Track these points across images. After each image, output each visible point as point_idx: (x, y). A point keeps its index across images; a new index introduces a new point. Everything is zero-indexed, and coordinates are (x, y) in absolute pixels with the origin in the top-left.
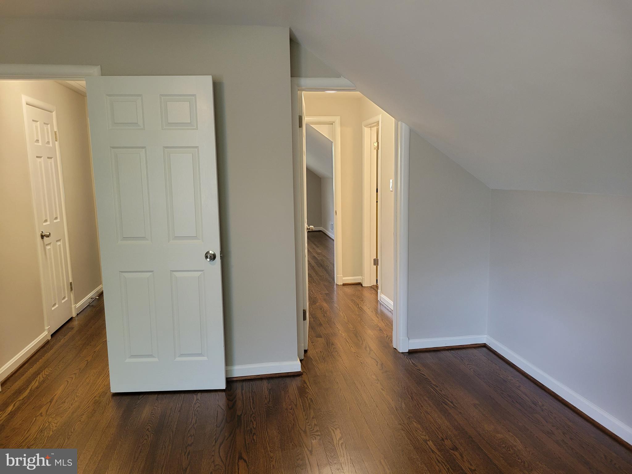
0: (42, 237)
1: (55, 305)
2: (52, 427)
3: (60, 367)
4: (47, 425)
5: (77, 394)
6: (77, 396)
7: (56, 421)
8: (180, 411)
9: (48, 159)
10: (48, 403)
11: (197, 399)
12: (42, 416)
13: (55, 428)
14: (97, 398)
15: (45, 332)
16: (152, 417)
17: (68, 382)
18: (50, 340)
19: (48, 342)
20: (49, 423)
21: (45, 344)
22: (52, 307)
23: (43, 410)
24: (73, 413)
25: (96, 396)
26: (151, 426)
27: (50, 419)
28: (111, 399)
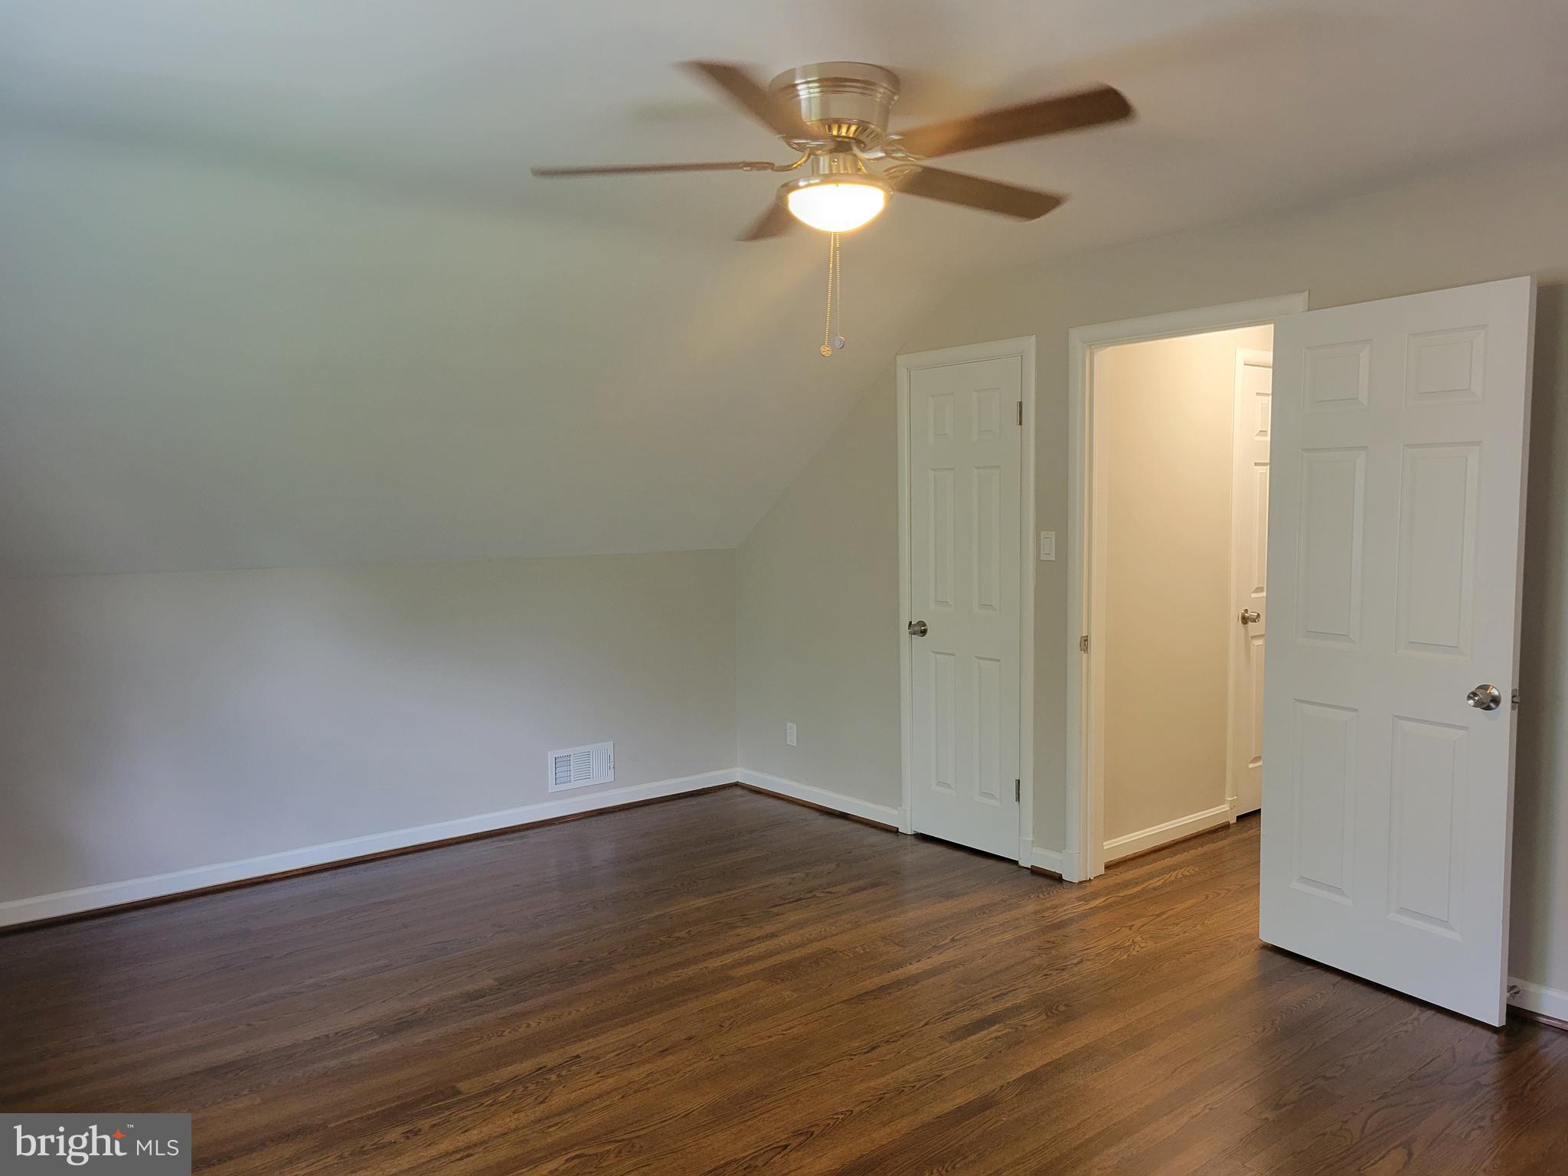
0: (1245, 620)
1: (1259, 761)
2: (1131, 950)
3: (1213, 871)
4: (1127, 944)
5: (1206, 922)
6: (1203, 923)
7: (1143, 945)
8: (1359, 1021)
9: (1256, 467)
10: (1153, 915)
11: (1417, 1019)
12: (1130, 929)
13: (1135, 953)
14: (1231, 939)
15: (1225, 805)
16: (1297, 1006)
17: (1207, 898)
18: (1233, 824)
19: (1226, 827)
20: (1134, 942)
21: (1221, 828)
22: (1251, 763)
23: (1138, 923)
24: (1177, 944)
25: (1232, 936)
26: (1284, 1017)
27: (1139, 938)
28: (1253, 950)
